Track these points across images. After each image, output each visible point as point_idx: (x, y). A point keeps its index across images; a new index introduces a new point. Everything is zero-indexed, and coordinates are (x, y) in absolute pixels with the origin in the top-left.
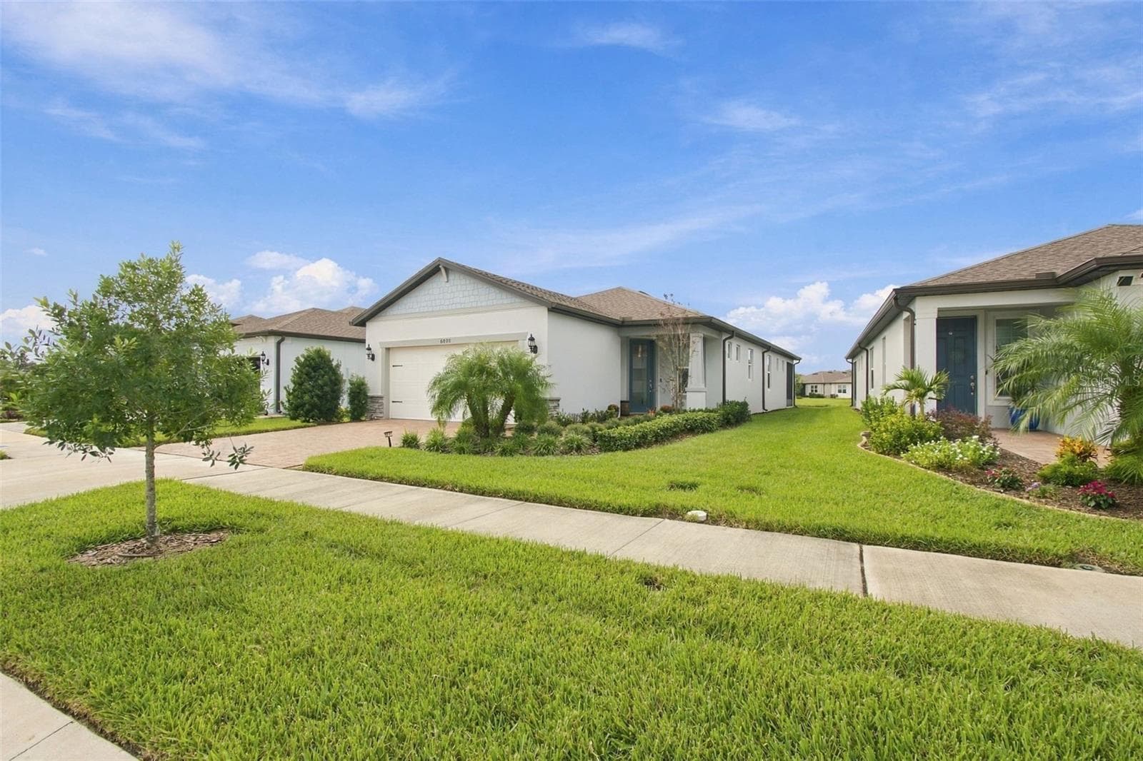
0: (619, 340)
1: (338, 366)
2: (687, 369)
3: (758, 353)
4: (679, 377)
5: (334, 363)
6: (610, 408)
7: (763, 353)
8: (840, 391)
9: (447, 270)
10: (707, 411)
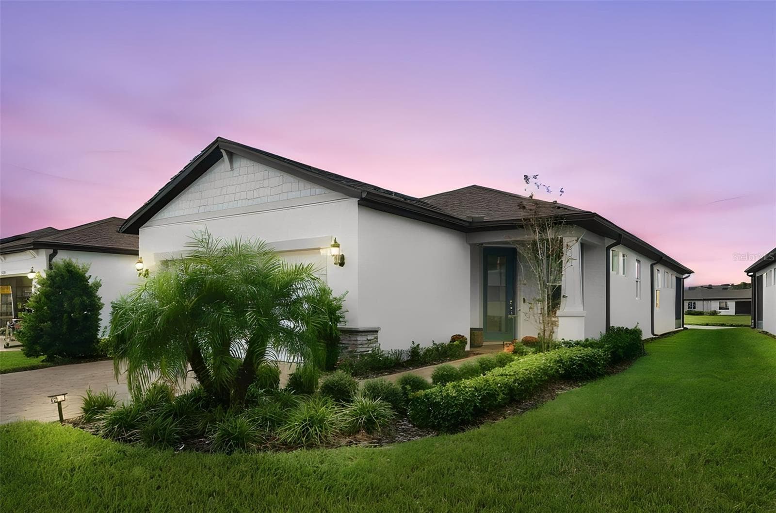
0: (469, 247)
1: (97, 285)
2: (560, 287)
3: (646, 265)
4: (548, 298)
5: (91, 281)
6: (454, 339)
7: (652, 266)
8: (720, 308)
9: (231, 155)
10: (587, 344)
